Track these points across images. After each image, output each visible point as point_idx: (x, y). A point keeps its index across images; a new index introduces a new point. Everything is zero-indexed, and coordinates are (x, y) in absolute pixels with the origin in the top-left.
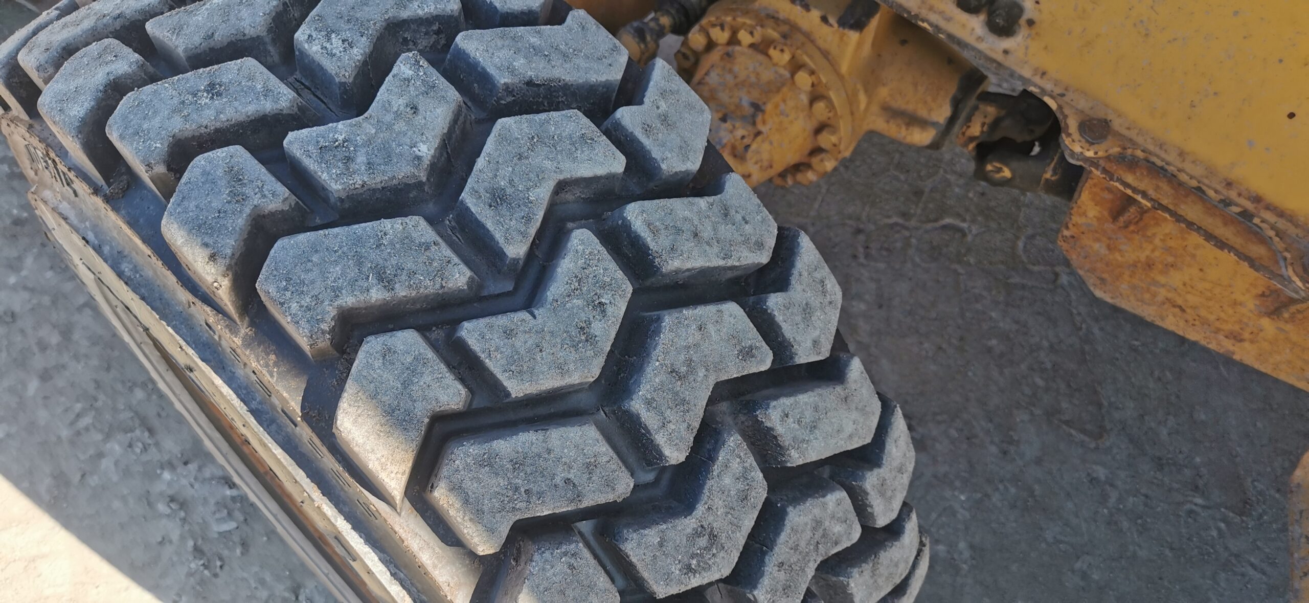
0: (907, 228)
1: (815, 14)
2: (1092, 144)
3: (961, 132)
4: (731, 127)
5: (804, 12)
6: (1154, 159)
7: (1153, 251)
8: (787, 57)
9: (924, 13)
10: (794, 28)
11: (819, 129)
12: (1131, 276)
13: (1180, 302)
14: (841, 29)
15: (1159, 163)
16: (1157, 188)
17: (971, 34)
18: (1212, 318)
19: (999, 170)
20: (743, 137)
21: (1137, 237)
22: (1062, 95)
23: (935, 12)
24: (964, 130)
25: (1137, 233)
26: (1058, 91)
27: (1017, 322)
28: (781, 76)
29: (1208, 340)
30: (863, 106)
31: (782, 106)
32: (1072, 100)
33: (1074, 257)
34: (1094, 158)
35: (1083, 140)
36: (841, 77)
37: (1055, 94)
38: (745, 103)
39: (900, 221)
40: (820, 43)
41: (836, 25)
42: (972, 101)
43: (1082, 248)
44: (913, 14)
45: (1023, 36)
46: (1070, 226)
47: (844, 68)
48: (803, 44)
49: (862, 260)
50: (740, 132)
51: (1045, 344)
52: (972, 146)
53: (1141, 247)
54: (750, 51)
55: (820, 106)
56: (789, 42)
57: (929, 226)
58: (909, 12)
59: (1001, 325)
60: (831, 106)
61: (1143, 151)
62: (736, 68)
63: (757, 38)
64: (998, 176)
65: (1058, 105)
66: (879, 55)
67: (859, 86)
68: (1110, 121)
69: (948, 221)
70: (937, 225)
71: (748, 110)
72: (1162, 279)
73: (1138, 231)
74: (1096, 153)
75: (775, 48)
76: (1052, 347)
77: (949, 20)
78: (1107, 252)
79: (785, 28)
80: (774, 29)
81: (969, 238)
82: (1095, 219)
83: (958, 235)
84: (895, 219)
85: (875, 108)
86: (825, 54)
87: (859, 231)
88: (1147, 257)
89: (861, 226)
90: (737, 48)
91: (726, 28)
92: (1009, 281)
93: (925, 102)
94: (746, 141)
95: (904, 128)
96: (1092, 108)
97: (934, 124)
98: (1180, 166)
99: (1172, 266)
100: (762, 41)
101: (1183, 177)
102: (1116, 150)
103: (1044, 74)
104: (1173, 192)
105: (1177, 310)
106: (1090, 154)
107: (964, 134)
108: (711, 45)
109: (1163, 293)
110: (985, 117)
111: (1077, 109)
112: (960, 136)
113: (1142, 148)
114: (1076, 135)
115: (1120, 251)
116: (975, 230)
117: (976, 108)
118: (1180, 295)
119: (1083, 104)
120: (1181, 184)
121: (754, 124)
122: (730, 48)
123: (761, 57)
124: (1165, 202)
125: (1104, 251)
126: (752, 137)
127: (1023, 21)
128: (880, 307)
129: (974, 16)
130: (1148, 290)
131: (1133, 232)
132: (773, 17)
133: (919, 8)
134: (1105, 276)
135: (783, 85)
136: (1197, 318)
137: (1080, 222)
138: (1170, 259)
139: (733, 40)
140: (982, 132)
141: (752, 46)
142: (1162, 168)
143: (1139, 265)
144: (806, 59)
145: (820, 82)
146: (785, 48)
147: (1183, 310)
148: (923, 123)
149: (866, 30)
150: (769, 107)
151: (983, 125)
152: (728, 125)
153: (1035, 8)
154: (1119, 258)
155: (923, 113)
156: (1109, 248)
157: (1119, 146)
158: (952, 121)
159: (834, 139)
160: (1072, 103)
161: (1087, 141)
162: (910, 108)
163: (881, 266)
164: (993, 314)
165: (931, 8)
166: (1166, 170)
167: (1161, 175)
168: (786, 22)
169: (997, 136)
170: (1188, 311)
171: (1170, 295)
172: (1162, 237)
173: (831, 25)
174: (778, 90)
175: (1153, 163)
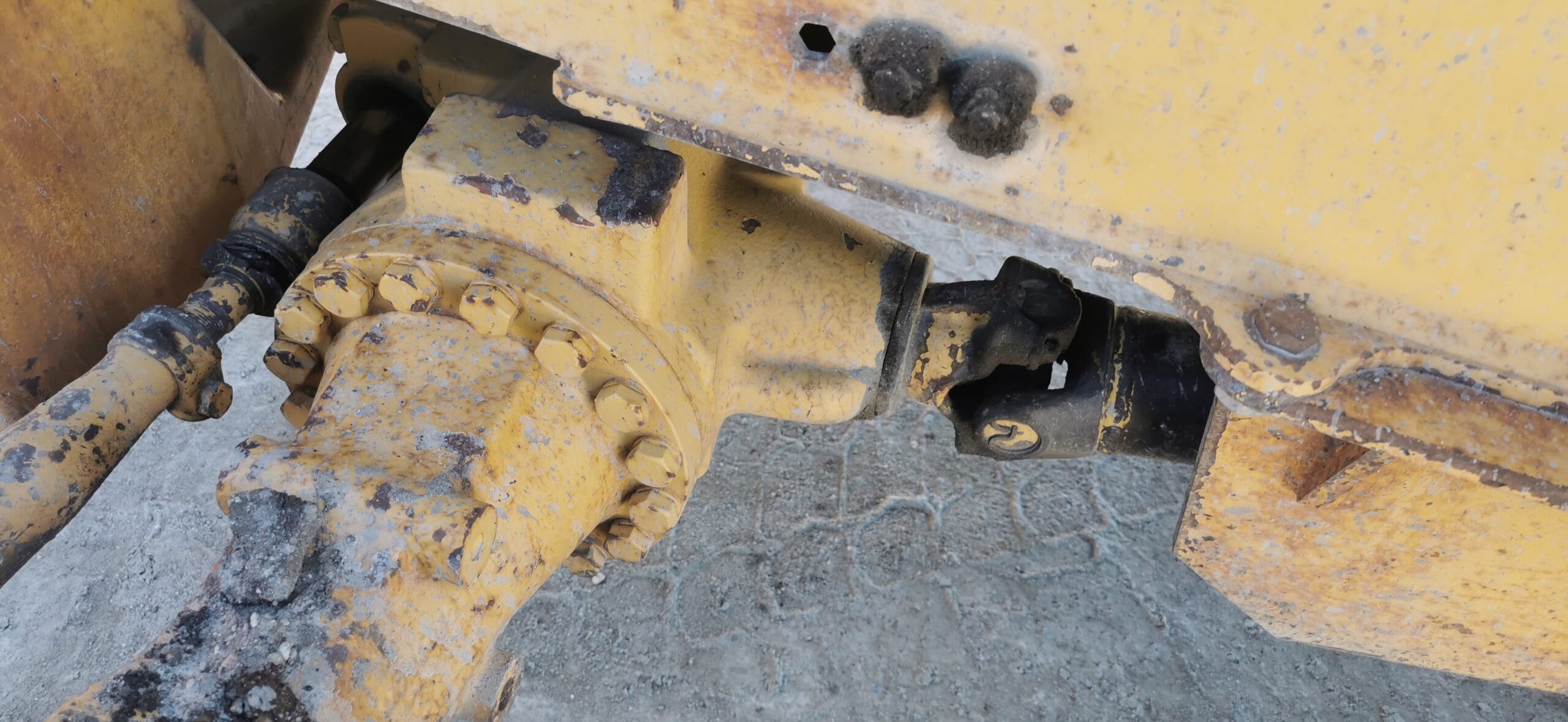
0: (834, 531)
1: (543, 206)
2: (1299, 364)
3: (913, 374)
4: (404, 517)
5: (518, 205)
6: (1432, 362)
7: (1389, 535)
8: (504, 315)
9: (790, 143)
10: (506, 246)
11: (627, 450)
12: (1345, 589)
13: (1457, 617)
14: (610, 225)
15: (1450, 369)
16: (1477, 434)
17: (918, 166)
18: (1530, 634)
19: (1011, 432)
20: (439, 535)
21: (1349, 514)
22: (1176, 262)
23: (817, 134)
24: (918, 368)
25: (1352, 506)
26: (1160, 255)
27: (1063, 646)
28: (507, 357)
29: (1526, 675)
30: (706, 376)
31: (528, 424)
32: (1202, 268)
33: (1218, 574)
34: (1313, 397)
35: (1274, 360)
36: (641, 328)
37: (1156, 264)
38: (434, 445)
39: (820, 521)
40: (573, 265)
41: (597, 219)
42: (918, 311)
43: (1232, 555)
44: (764, 149)
45: (1048, 142)
46: (1199, 518)
47: (644, 310)
48: (536, 277)
49: (777, 611)
50: (429, 525)
51: (1119, 670)
52: (941, 396)
53: (1363, 532)
54: (421, 318)
55: (612, 402)
56: (500, 281)
57: (868, 516)
58: (755, 149)
59: (1041, 659)
60: (637, 396)
61: (1407, 350)
62: (397, 366)
63: (425, 288)
64: (1009, 444)
65: (1176, 287)
66: (710, 262)
67: (687, 337)
68: (1307, 295)
69: (891, 499)
70: (879, 510)
71: (445, 458)
72: (1414, 583)
73: (1353, 503)
74: (1316, 385)
75: (471, 300)
76: (1130, 672)
77: (854, 145)
78: (1289, 554)
79: (486, 252)
80: (460, 260)
81: (938, 518)
82: (1254, 498)
83: (919, 519)
84: (810, 520)
85: (732, 371)
86: (593, 288)
87: (758, 559)
88: (1379, 548)
89: (759, 549)
90: (391, 317)
91: (350, 279)
92: (1025, 576)
93: (829, 335)
94: (450, 542)
95: (801, 394)
96: (1252, 277)
97: (857, 373)
98: (1501, 364)
99: (1437, 555)
100: (442, 292)
101: (1515, 390)
102: (1350, 364)
103: (1117, 221)
104: (1511, 431)
105: (1454, 633)
106: (1303, 390)
107: (919, 376)
108: (333, 327)
109: (1419, 608)
110: (952, 334)
111: (1220, 287)
112: (914, 381)
113: (1401, 344)
114: (1254, 353)
115: (1316, 546)
116: (940, 501)
117: (928, 322)
118: (1456, 605)
119: (1228, 272)
120: (1515, 407)
121: (467, 488)
122: (376, 322)
123: (449, 327)
124: (1512, 463)
125: (1280, 553)
126: (462, 527)
127: (1040, 106)
128: (833, 690)
129: (913, 121)
130: (1386, 608)
131: (1343, 506)
132: (453, 234)
133: (776, 132)
134: (1288, 597)
135: (517, 375)
136: (1497, 640)
137: (1220, 509)
138: (1430, 544)
139: (376, 307)
140: (955, 366)
141: (418, 306)
142: (1459, 379)
143: (1361, 565)
144: (550, 309)
145: (598, 352)
146: (495, 295)
147: (1464, 631)
148: (835, 376)
149: (667, 215)
150: (494, 439)
151: (953, 350)
152: (395, 512)
153: (1066, 65)
154: (1316, 560)
155: (829, 356)
156: (1291, 545)
157: (1355, 352)
158: (891, 356)
159: (665, 463)
160: (1203, 274)
161: (1285, 361)
162: (801, 352)
163: (813, 612)
164: (1022, 644)
165: (805, 128)
166: (1470, 383)
167: (1465, 397)
168: (484, 238)
169: (987, 368)
170: (1476, 630)
171: (1433, 610)
172: (1409, 506)
173: (585, 222)
174: (508, 391)
175: (1436, 373)
